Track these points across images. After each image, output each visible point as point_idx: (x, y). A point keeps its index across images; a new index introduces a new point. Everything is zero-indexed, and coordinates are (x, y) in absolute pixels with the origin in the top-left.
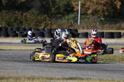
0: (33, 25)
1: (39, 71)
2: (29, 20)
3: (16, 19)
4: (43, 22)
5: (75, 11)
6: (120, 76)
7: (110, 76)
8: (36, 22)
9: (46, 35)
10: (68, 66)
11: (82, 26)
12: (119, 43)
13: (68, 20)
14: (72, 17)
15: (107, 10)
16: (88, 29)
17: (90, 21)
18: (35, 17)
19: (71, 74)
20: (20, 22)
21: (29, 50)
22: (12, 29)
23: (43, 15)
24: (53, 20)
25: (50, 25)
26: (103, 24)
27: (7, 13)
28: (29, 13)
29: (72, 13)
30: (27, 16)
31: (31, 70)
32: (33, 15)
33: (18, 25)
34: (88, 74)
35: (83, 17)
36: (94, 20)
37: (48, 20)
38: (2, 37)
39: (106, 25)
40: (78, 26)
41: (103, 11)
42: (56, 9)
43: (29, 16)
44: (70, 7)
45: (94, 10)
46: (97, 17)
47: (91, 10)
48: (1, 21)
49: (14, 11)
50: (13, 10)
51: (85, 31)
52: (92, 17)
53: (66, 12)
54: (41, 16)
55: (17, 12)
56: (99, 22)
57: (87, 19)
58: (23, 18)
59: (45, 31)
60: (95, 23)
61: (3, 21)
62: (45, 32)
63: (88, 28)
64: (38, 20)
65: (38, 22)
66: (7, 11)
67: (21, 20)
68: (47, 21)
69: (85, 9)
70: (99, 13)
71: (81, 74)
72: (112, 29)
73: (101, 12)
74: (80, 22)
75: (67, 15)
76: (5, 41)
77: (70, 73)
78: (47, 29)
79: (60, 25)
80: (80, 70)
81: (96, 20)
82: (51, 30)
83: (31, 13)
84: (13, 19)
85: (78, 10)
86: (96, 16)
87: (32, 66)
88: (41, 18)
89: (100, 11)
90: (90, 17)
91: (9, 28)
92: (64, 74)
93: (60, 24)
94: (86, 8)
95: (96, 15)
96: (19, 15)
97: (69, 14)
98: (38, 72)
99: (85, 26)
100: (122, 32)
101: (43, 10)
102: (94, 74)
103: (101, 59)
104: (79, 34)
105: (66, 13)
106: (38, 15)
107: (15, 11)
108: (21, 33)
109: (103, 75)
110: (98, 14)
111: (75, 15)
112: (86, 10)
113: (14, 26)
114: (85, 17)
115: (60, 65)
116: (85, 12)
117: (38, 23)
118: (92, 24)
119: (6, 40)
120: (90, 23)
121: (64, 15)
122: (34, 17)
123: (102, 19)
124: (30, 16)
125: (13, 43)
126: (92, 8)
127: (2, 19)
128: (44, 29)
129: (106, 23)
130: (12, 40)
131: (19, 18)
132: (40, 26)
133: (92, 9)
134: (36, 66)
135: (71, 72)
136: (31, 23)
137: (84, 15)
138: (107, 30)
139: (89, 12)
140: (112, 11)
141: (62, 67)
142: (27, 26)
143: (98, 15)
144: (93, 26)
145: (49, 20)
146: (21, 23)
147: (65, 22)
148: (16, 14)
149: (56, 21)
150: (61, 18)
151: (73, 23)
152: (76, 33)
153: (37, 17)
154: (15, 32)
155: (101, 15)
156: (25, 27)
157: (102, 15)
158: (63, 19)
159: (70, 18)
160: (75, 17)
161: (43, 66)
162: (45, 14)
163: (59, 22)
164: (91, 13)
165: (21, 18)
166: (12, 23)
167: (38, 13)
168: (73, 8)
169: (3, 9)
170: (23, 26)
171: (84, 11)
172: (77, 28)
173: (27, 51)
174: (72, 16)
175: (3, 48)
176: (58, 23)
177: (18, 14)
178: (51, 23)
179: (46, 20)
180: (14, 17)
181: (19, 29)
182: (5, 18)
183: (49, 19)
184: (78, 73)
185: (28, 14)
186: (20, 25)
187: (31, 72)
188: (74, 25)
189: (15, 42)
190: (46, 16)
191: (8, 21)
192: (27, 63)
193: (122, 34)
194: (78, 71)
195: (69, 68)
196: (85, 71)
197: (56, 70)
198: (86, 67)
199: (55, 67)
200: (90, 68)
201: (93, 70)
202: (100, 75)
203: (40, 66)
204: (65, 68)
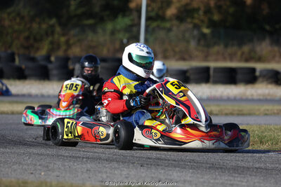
0: (19, 46)
1: (39, 167)
2: (8, 34)
4: (45, 37)
5: (131, 10)
6: (256, 184)
7: (229, 182)
8: (27, 38)
9: (55, 72)
12: (250, 97)
13: (113, 33)
14: (123, 25)
15: (219, 8)
17: (172, 38)
18: (23, 24)
19: (124, 176)
21: (7, 113)
23: (47, 20)
24: (72, 32)
25: (64, 47)
26: (208, 46)
28: (9, 14)
29: (124, 16)
31: (15, 167)
32: (18, 20)
34: (169, 177)
35: (152, 26)
36: (184, 36)
37: (58, 33)
39: (216, 49)
41: (208, 11)
43: (7, 23)
45: (182, 6)
46: (190, 26)
47: (176, 8)
52: (178, 27)
53: (107, 13)
54: (40, 24)
56: (196, 40)
57: (165, 31)
59: (50, 62)
60: (185, 44)
62: (50, 66)
63: (167, 55)
64: (31, 33)
65: (32, 38)
68: (56, 36)
69: (159, 4)
70: (196, 15)
71: (152, 177)
72: (231, 60)
73: (201, 12)
75: (111, 20)
77: (121, 175)
78: (57, 58)
79: (90, 47)
80: (148, 168)
81: (187, 35)
82: (66, 60)
83: (13, 14)
86: (189, 23)
87: (19, 154)
88: (40, 28)
89: (199, 9)
90: (172, 26)
92: (104, 176)
93: (90, 43)
94: (162, 2)
95: (189, 20)
97: (116, 17)
98: (35, 170)
100: (259, 67)
101: (47, 5)
102: (188, 179)
105: (108, 16)
106: (32, 19)
109: (212, 181)
110: (193, 18)
111: (133, 20)
112: (162, 7)
114: (158, 26)
115: (95, 152)
116: (160, 13)
117: (31, 41)
118: (177, 46)
120: (171, 41)
121: (102, 20)
123: (206, 31)
124: (10, 23)
126: (179, 1)
128: (48, 58)
129: (215, 44)
132: (38, 49)
133: (177, 5)
134: (30, 155)
135: (124, 173)
136: (13, 41)
137: (156, 20)
138: (216, 60)
139: (171, 12)
140: (231, 10)
141: (100, 159)
142: (3, 49)
143: (196, 21)
144: (181, 51)
145: (61, 32)
147: (105, 40)
149: (79, 37)
150: (93, 28)
153: (28, 26)
155: (202, 21)
157: (206, 20)
158: (100, 30)
159: (118, 27)
160: (132, 26)
161: (48, 155)
162: (50, 17)
163: (90, 38)
164: (173, 15)
167: (32, 13)
171: (156, 10)
173: (4, 115)
174: (122, 22)
176: (85, 42)
178: (67, 42)
179: (53, 33)
183: (63, 29)
184: (143, 175)
185: (5, 17)
187: (15, 170)
190: (53, 21)
192: (6, 147)
193: (257, 74)
194: (142, 170)
195: (118, 162)
196: (162, 169)
197: (84, 166)
198: (166, 160)
199: (80, 157)
200: (175, 161)
201: (185, 168)
202: (202, 180)
203: (41, 155)
204: (107, 160)
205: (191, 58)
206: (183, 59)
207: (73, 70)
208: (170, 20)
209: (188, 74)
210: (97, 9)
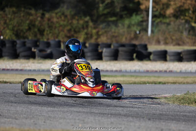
0: (63, 36)
1: (78, 121)
2: (56, 27)
3: (32, 26)
4: (82, 30)
5: (142, 11)
8: (69, 31)
9: (89, 54)
10: (130, 113)
11: (155, 38)
13: (129, 27)
14: (136, 21)
16: (166, 43)
17: (171, 30)
18: (66, 21)
20: (39, 30)
22: (24, 44)
23: (83, 18)
24: (101, 26)
25: (95, 37)
27: (14, 13)
28: (56, 14)
29: (137, 14)
30: (52, 20)
31: (61, 121)
32: (63, 18)
33: (36, 36)
34: (168, 128)
35: (156, 22)
36: (179, 28)
37: (91, 27)
38: (6, 58)
40: (149, 38)
42: (107, 6)
43: (55, 20)
44: (134, 3)
45: (178, 7)
47: (173, 9)
48: (4, 28)
49: (28, 10)
50: (25, 8)
51: (162, 47)
52: (175, 22)
53: (125, 12)
54: (78, 20)
55: (33, 12)
56: (187, 32)
57: (166, 25)
58: (45, 22)
59: (86, 47)
60: (179, 34)
61: (6, 29)
62: (85, 50)
63: (168, 41)
64: (72, 27)
65: (73, 30)
66: (14, 9)
67: (41, 26)
68: (90, 29)
69: (161, 6)
70: (187, 14)
71: (157, 128)
73: (190, 12)
74: (152, 31)
75: (127, 17)
76: (11, 65)
77: (135, 126)
78: (90, 44)
79: (113, 36)
80: (154, 121)
81: (181, 27)
82: (97, 45)
83: (60, 14)
84: (27, 25)
85: (149, 8)
86: (182, 20)
87: (64, 112)
88: (78, 23)
89: (189, 9)
90: (170, 21)
91: (18, 42)
92: (123, 127)
93: (114, 34)
94: (163, 4)
95: (182, 17)
96: (38, 17)
97: (131, 15)
98: (75, 123)
99: (161, 38)
101: (83, 7)
102: (182, 128)
103: (192, 100)
104: (150, 53)
105: (126, 14)
106: (73, 17)
107: (30, 9)
108: (41, 51)
110: (186, 16)
111: (143, 18)
112: (163, 8)
113: (28, 38)
114: (161, 21)
115: (117, 110)
116: (162, 12)
117: (72, 33)
118: (173, 36)
119: (13, 64)
120: (170, 32)
121: (121, 17)
122: (64, 21)
123: (194, 25)
124: (57, 20)
125: (26, 71)
126: (175, 4)
127: (5, 26)
128: (84, 44)
130: (23, 65)
131: (37, 23)
133: (174, 7)
134: (71, 112)
135: (137, 124)
136: (59, 33)
137: (159, 17)
139: (169, 11)
141: (120, 115)
142: (53, 38)
143: (186, 18)
144: (176, 39)
145: (93, 26)
146: (41, 32)
147: (124, 32)
148: (30, 14)
149: (106, 30)
150: (115, 23)
151: (138, 32)
152: (144, 52)
153: (70, 22)
154: (30, 49)
155: (192, 18)
156: (48, 39)
157: (194, 18)
158: (120, 25)
159: (133, 22)
160: (142, 22)
161: (84, 112)
162: (85, 16)
163: (113, 30)
164: (172, 14)
165: (40, 22)
166: (25, 33)
167: (73, 13)
168: (139, 4)
169: (7, 6)
170: (44, 37)
171: (159, 10)
172: (147, 43)
174: (136, 19)
175: (7, 79)
176: (110, 33)
177: (35, 15)
178: (97, 33)
179: (87, 27)
180: (28, 22)
181: (38, 43)
182: (12, 22)
183: (94, 24)
184: (150, 126)
185: (54, 16)
186: (39, 36)
187: (61, 123)
188: (140, 36)
189: (30, 68)
190: (87, 18)
191: (16, 29)
192: (54, 107)
194: (149, 123)
195: (132, 117)
196: (163, 122)
197: (109, 120)
198: (166, 115)
199: (106, 114)
200: (172, 116)
201: (179, 121)
202: (191, 129)
203: (79, 112)
204: (125, 116)
205: (184, 44)
206: (179, 45)
207: (102, 52)
208: (170, 17)
209: (181, 55)
210: (118, 10)
